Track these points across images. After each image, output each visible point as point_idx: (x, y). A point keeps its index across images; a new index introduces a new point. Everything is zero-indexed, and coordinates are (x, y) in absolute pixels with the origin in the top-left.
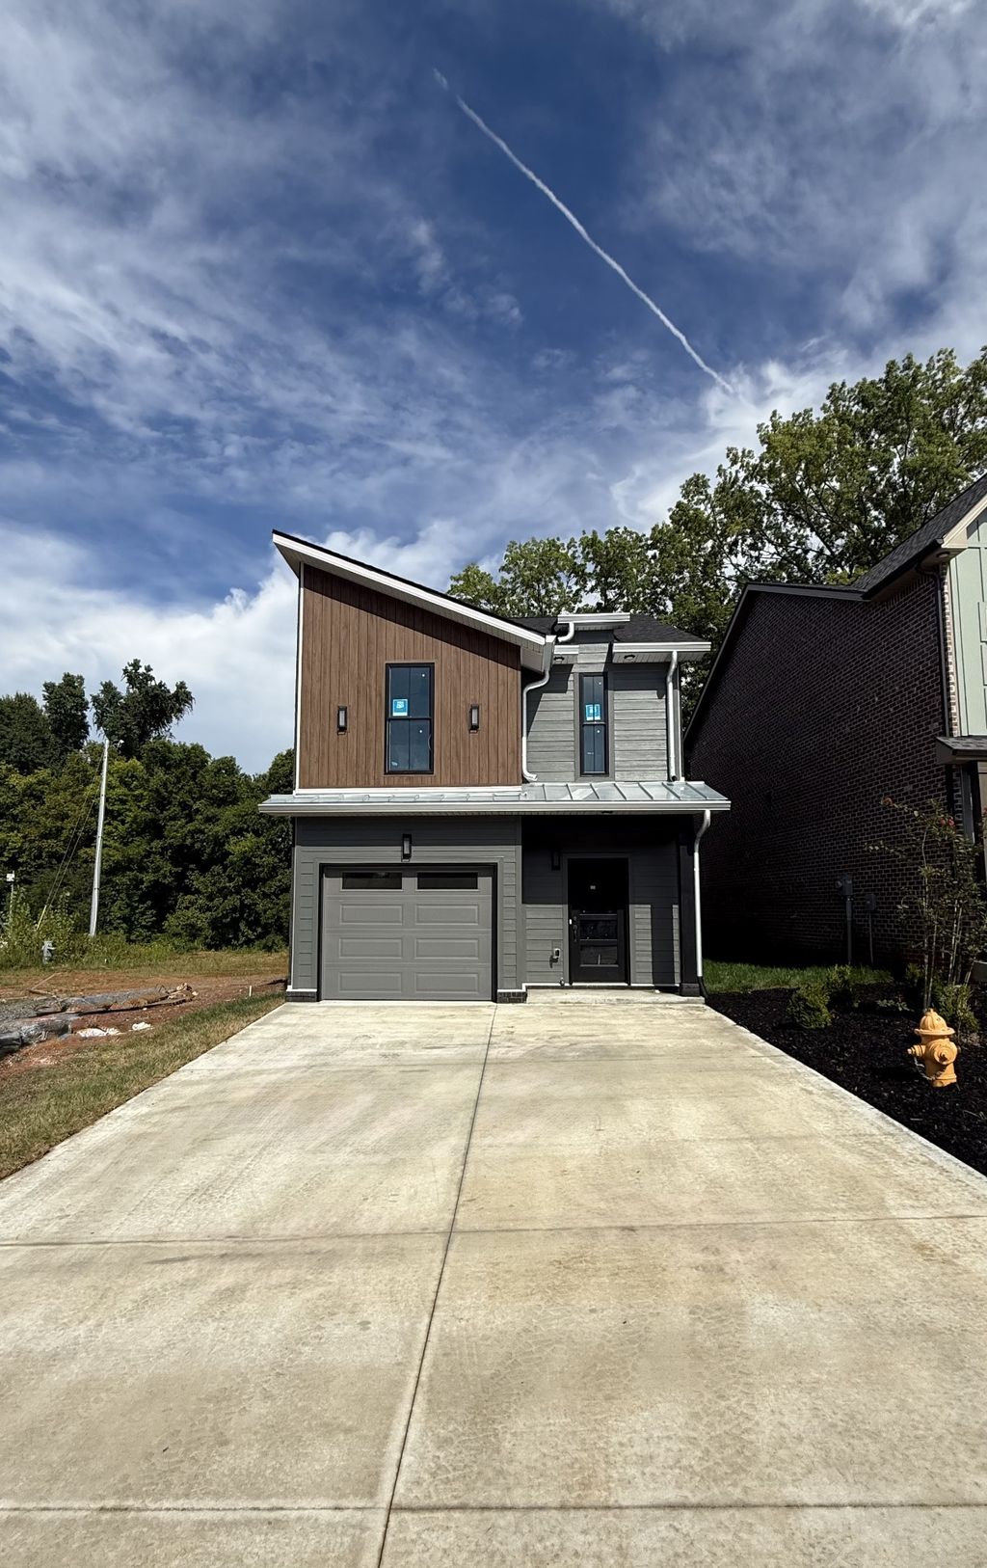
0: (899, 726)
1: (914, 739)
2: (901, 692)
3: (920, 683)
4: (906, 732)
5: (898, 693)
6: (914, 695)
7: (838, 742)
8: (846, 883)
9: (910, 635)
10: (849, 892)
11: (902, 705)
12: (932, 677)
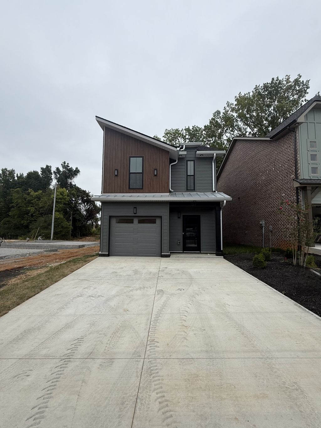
0: (281, 176)
1: (286, 180)
2: (282, 166)
3: (288, 163)
4: (283, 178)
5: (280, 167)
6: (286, 167)
7: (261, 182)
8: (263, 222)
9: (285, 149)
10: (264, 225)
11: (282, 170)
12: (292, 161)
